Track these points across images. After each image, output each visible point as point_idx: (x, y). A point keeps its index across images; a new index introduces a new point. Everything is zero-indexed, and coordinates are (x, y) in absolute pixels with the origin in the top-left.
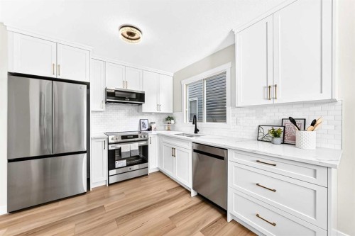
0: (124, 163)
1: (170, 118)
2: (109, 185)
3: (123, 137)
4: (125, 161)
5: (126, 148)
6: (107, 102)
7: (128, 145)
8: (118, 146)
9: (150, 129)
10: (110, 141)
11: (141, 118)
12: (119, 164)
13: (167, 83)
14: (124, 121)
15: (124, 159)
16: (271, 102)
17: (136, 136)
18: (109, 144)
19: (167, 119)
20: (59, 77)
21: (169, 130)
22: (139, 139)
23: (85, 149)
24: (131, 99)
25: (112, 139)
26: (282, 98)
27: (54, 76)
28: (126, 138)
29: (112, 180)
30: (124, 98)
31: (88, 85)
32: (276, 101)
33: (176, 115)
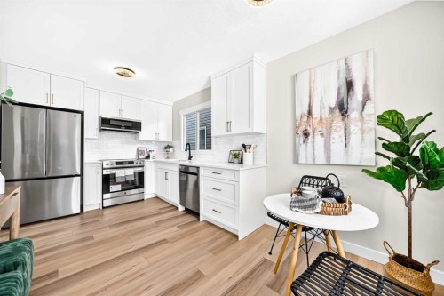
0: (119, 187)
1: (168, 147)
2: (103, 208)
3: (118, 163)
4: (120, 186)
5: (120, 173)
6: (101, 130)
7: (123, 170)
8: (114, 171)
9: (148, 158)
10: (105, 166)
11: (139, 146)
12: (113, 188)
13: (167, 113)
14: (120, 148)
15: (119, 183)
16: (229, 133)
17: (132, 162)
18: (103, 169)
19: (166, 148)
20: (52, 106)
21: (168, 158)
22: (135, 165)
23: (79, 173)
24: (127, 127)
25: (107, 164)
26: (234, 130)
27: (48, 105)
28: (121, 164)
29: (107, 204)
30: (119, 127)
31: (82, 113)
32: (231, 133)
33: (175, 144)
